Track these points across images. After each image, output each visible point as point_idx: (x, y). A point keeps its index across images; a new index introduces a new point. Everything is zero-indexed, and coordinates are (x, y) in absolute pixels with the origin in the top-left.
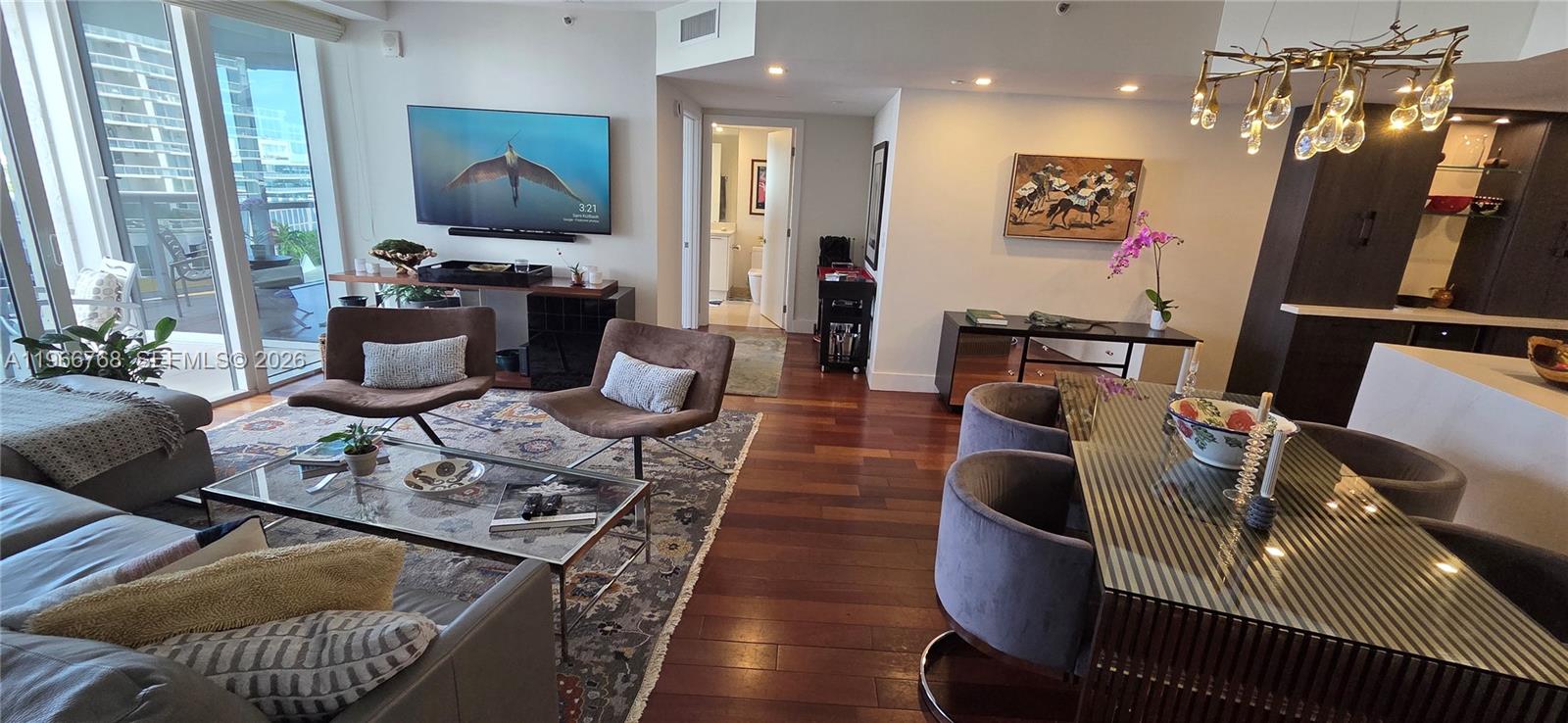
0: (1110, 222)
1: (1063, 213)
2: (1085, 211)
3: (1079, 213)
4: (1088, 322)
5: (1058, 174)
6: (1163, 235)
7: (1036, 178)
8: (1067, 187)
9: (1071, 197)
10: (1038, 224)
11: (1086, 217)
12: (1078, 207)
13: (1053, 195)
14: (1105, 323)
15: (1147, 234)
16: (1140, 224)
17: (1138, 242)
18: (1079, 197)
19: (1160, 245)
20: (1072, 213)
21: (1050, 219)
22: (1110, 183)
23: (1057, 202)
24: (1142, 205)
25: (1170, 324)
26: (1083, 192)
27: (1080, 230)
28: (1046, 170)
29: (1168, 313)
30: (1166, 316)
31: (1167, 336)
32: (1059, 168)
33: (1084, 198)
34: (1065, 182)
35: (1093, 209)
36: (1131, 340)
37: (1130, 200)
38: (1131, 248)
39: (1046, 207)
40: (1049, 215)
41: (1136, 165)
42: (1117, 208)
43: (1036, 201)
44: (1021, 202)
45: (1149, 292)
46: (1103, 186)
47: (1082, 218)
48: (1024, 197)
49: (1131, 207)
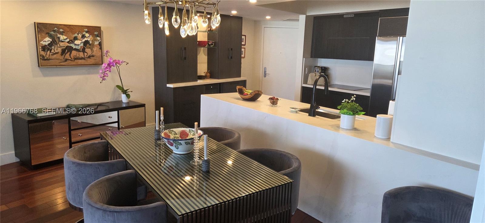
0: (93, 56)
1: (69, 53)
2: (80, 51)
3: (78, 53)
4: (95, 105)
5: (62, 33)
6: (119, 61)
7: (50, 36)
8: (68, 40)
9: (71, 45)
10: (57, 59)
11: (81, 55)
12: (76, 49)
13: (62, 44)
14: (103, 103)
15: (112, 61)
16: (107, 56)
17: (109, 65)
18: (75, 45)
19: (118, 65)
20: (74, 53)
21: (63, 57)
22: (89, 38)
23: (65, 48)
24: (105, 48)
25: (131, 99)
26: (77, 42)
27: (80, 61)
28: (54, 31)
29: (129, 94)
30: (128, 96)
31: (131, 105)
32: (61, 30)
33: (78, 45)
34: (66, 37)
35: (84, 50)
36: (118, 109)
37: (99, 45)
38: (107, 68)
39: (59, 50)
40: (62, 54)
41: (98, 29)
42: (95, 49)
43: (53, 47)
44: (44, 48)
45: (118, 86)
46: (86, 39)
47: (79, 55)
48: (46, 45)
49: (101, 48)
